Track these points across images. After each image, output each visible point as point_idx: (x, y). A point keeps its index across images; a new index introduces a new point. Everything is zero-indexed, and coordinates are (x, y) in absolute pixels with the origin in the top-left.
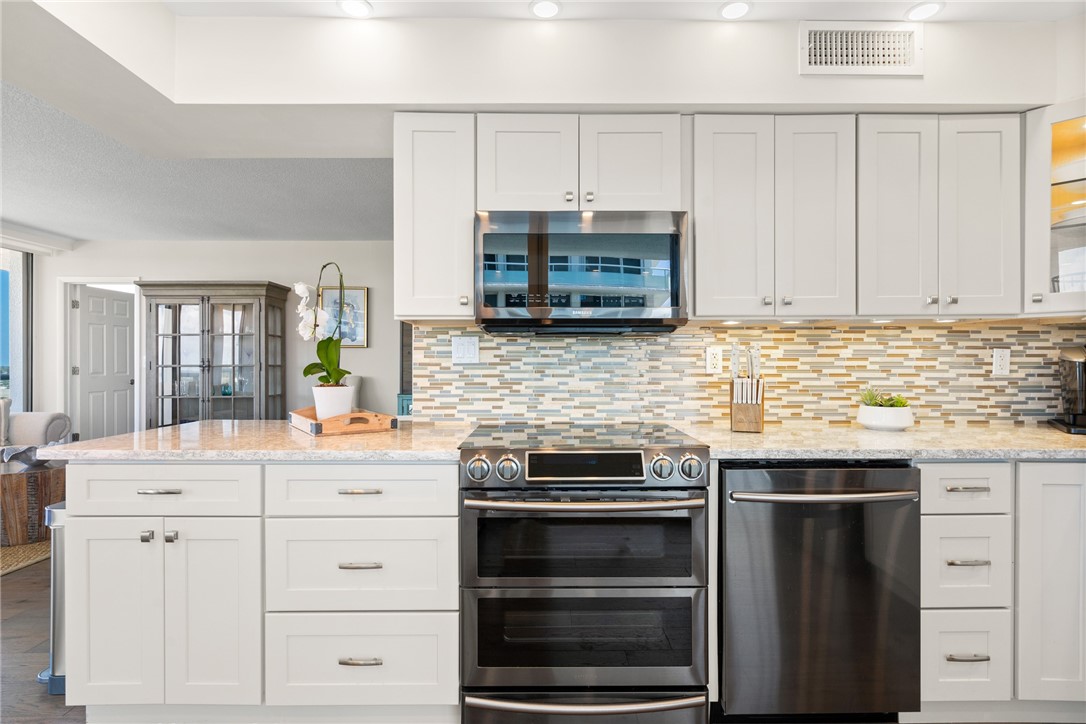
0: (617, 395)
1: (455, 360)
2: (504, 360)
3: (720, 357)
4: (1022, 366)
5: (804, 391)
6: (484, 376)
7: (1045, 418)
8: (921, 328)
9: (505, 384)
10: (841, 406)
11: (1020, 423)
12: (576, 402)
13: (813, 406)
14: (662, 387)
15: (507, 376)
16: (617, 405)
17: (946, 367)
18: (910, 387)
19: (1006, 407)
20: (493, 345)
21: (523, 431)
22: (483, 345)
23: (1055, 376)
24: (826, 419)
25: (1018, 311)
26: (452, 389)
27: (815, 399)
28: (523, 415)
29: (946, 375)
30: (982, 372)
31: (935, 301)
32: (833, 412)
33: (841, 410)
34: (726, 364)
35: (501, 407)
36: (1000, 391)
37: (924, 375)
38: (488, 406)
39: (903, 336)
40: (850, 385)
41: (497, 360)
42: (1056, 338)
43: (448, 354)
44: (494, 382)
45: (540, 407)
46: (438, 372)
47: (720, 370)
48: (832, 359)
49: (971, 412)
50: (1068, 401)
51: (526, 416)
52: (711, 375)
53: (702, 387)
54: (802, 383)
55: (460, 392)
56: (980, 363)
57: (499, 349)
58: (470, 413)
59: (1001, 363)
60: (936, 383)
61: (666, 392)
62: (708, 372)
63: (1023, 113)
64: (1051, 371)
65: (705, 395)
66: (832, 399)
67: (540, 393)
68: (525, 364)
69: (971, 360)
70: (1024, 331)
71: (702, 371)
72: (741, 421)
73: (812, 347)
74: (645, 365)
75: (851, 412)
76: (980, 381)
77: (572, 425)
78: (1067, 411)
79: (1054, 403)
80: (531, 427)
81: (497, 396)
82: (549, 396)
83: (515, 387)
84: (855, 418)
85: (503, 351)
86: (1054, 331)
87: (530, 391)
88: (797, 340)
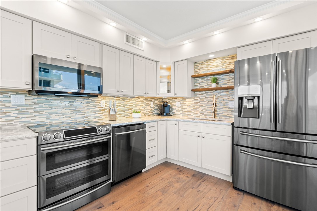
0: (77, 114)
1: (12, 103)
2: (36, 104)
3: (104, 103)
4: (155, 105)
5: (122, 111)
6: (27, 109)
7: (157, 114)
8: (141, 98)
9: (36, 111)
10: (129, 114)
11: (154, 115)
12: (64, 116)
13: (123, 114)
14: (90, 111)
15: (38, 109)
16: (77, 116)
17: (145, 105)
18: (140, 109)
19: (152, 112)
20: (32, 98)
21: (44, 127)
22: (26, 98)
23: (158, 107)
24: (126, 117)
25: (156, 96)
26: (12, 114)
27: (124, 112)
28: (44, 121)
29: (145, 107)
30: (149, 106)
31: (145, 93)
32: (127, 115)
33: (128, 115)
34: (106, 105)
35: (35, 119)
36: (152, 110)
37: (142, 107)
38: (29, 119)
39: (139, 99)
40: (130, 109)
41: (33, 104)
42: (158, 100)
43: (10, 102)
44: (32, 111)
45: (51, 118)
46: (4, 108)
47: (104, 106)
48: (127, 104)
49: (148, 114)
50: (160, 111)
51: (45, 122)
52: (102, 108)
53: (100, 110)
54: (121, 109)
55: (16, 115)
56: (149, 105)
57: (34, 100)
58: (20, 122)
59: (152, 104)
60: (143, 108)
61: (91, 112)
62: (102, 107)
63: (156, 62)
64: (158, 106)
65: (101, 113)
66: (127, 112)
67: (51, 114)
68: (45, 105)
69: (148, 104)
70: (155, 99)
71: (100, 107)
72: (112, 118)
73: (123, 101)
74: (85, 105)
75: (130, 115)
76: (149, 108)
77: (62, 123)
78: (160, 113)
79: (158, 111)
80: (47, 125)
81: (33, 116)
82: (54, 115)
83: (41, 112)
84: (131, 116)
85: (36, 100)
86: (158, 99)
87: (47, 114)
88: (121, 99)
